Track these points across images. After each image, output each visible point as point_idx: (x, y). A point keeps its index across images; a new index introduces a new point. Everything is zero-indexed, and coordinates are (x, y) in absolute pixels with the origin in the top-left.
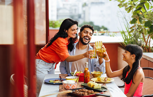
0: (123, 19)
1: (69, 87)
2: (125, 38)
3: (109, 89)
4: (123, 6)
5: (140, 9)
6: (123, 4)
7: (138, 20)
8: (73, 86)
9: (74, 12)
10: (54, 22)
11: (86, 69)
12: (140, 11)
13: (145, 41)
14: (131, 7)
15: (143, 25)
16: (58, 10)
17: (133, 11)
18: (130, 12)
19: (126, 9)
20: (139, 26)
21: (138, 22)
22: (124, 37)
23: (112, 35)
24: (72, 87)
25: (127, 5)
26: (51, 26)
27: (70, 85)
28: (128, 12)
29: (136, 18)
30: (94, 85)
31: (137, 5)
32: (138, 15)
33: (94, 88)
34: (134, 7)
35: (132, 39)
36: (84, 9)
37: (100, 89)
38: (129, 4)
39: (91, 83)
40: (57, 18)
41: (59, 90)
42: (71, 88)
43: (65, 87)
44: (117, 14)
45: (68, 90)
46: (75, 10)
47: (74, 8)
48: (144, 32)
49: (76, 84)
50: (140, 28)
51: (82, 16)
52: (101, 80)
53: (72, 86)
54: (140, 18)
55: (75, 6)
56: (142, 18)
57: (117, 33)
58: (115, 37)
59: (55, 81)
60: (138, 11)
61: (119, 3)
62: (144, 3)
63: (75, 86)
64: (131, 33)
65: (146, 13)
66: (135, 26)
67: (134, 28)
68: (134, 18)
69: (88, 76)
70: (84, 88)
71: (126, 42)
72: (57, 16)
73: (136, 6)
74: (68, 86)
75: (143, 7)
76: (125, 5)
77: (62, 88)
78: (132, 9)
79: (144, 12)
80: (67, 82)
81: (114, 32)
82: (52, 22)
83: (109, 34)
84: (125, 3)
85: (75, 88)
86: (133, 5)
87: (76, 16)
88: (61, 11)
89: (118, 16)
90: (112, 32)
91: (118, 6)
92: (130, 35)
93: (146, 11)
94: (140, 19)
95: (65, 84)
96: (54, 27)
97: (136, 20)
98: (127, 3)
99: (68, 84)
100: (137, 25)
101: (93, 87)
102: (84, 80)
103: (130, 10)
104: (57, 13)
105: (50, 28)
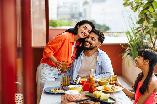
0: (128, 19)
1: (72, 99)
2: (130, 40)
3: (117, 100)
4: (128, 5)
5: (147, 8)
6: (128, 3)
7: (146, 20)
8: (77, 97)
9: (74, 10)
10: (54, 21)
11: (92, 77)
12: (148, 10)
13: (153, 43)
14: (137, 6)
15: (150, 25)
16: (58, 8)
17: (141, 11)
18: (136, 11)
19: (132, 8)
20: (146, 27)
21: (145, 22)
22: (129, 38)
23: (116, 36)
24: (76, 99)
25: (133, 4)
26: (51, 25)
27: (74, 96)
28: (134, 12)
29: (144, 18)
30: (100, 96)
31: (145, 4)
32: (146, 15)
33: (101, 99)
34: (141, 6)
35: (138, 40)
36: (85, 7)
37: (107, 100)
38: (135, 3)
39: (97, 94)
40: (57, 16)
41: (61, 102)
42: (74, 99)
43: (68, 98)
44: (123, 13)
45: (71, 101)
46: (76, 8)
47: (74, 6)
48: (151, 33)
49: (81, 95)
50: (148, 29)
51: (83, 14)
52: (108, 89)
53: (75, 97)
54: (148, 18)
55: (76, 4)
56: (150, 18)
57: (122, 33)
58: (119, 37)
59: (57, 90)
60: (146, 11)
61: (124, 2)
62: (152, 1)
63: (79, 97)
64: (138, 34)
65: (155, 13)
66: (142, 26)
67: (141, 29)
68: (141, 19)
69: (93, 84)
70: (89, 99)
71: (132, 43)
72: (58, 14)
73: (143, 5)
74: (71, 97)
75: (151, 6)
76: (131, 4)
77: (64, 99)
78: (139, 8)
79: (152, 12)
80: (70, 92)
81: (118, 33)
82: (52, 21)
83: (113, 35)
84: (130, 1)
85: (79, 99)
86: (140, 4)
87: (77, 14)
88: (61, 10)
89: (123, 16)
90: (116, 32)
91: (124, 6)
92: (136, 36)
93: (155, 10)
94: (148, 20)
95: (68, 95)
96: (54, 27)
97: (143, 20)
98: (133, 2)
99: (71, 95)
100: (144, 26)
101: (99, 98)
102: (89, 88)
103: (136, 9)
104: (57, 12)
105: (50, 27)
